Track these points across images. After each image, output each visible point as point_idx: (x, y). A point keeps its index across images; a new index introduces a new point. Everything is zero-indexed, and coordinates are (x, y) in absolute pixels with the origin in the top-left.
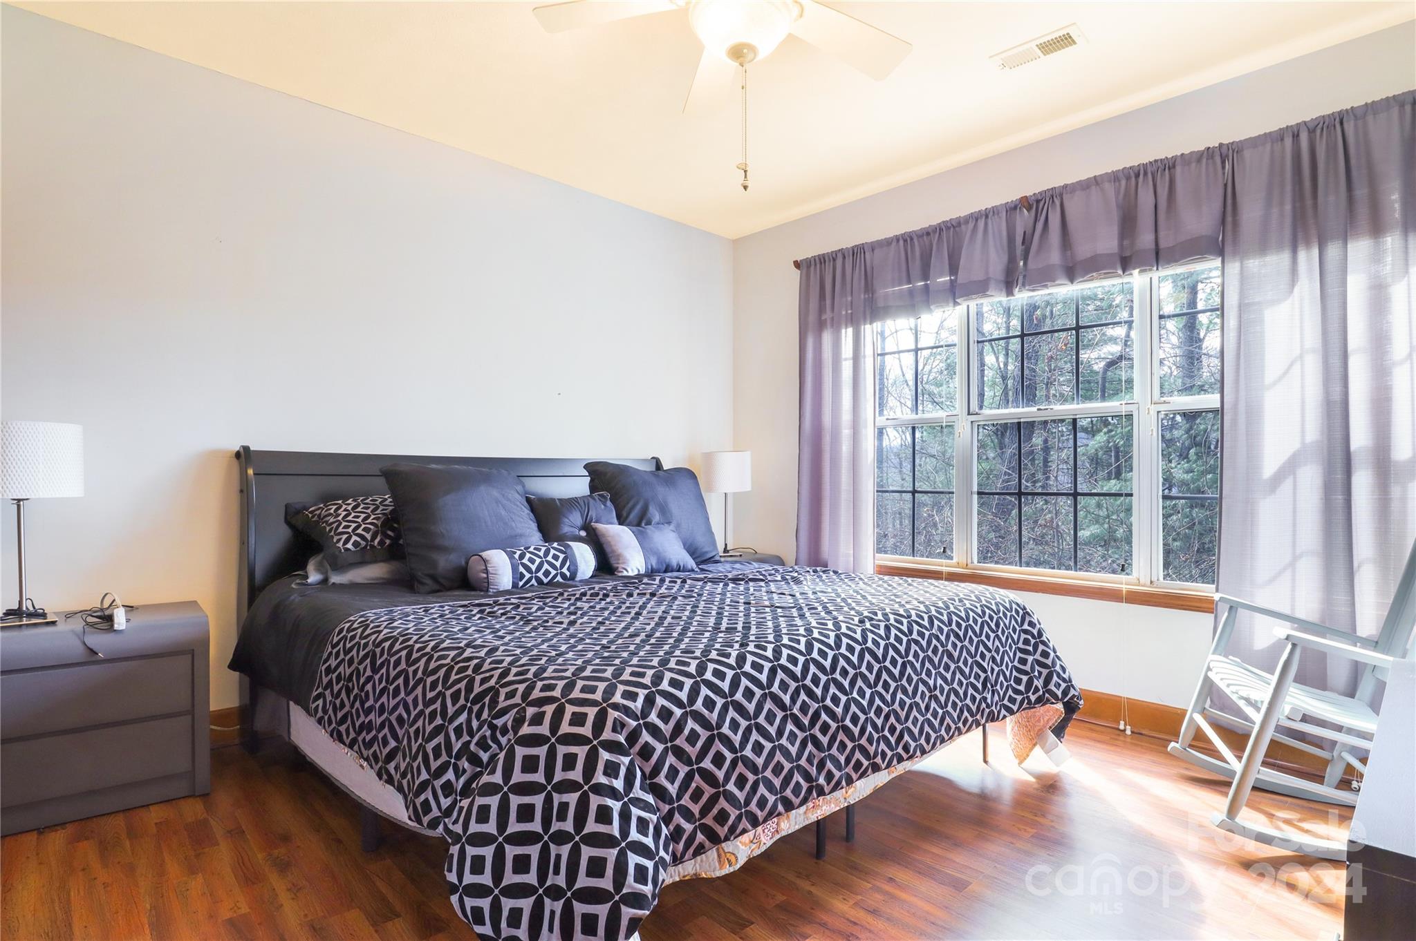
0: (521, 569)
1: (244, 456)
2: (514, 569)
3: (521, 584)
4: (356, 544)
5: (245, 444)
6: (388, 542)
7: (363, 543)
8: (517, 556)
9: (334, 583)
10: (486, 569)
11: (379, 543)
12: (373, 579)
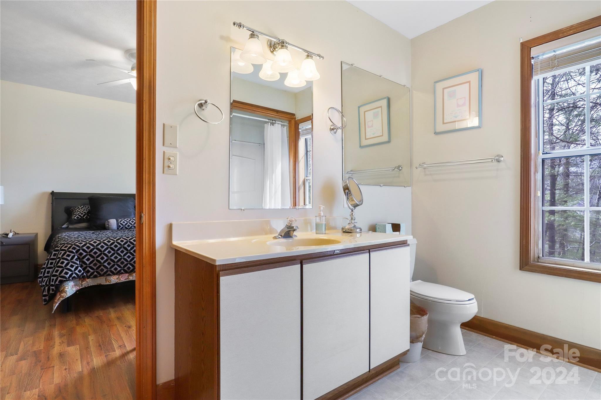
0: (120, 224)
1: (53, 193)
2: (117, 224)
3: (120, 228)
4: (78, 217)
5: (53, 190)
6: (88, 217)
7: (80, 217)
8: (119, 221)
9: (70, 228)
10: (108, 224)
11: (86, 217)
12: (82, 227)
